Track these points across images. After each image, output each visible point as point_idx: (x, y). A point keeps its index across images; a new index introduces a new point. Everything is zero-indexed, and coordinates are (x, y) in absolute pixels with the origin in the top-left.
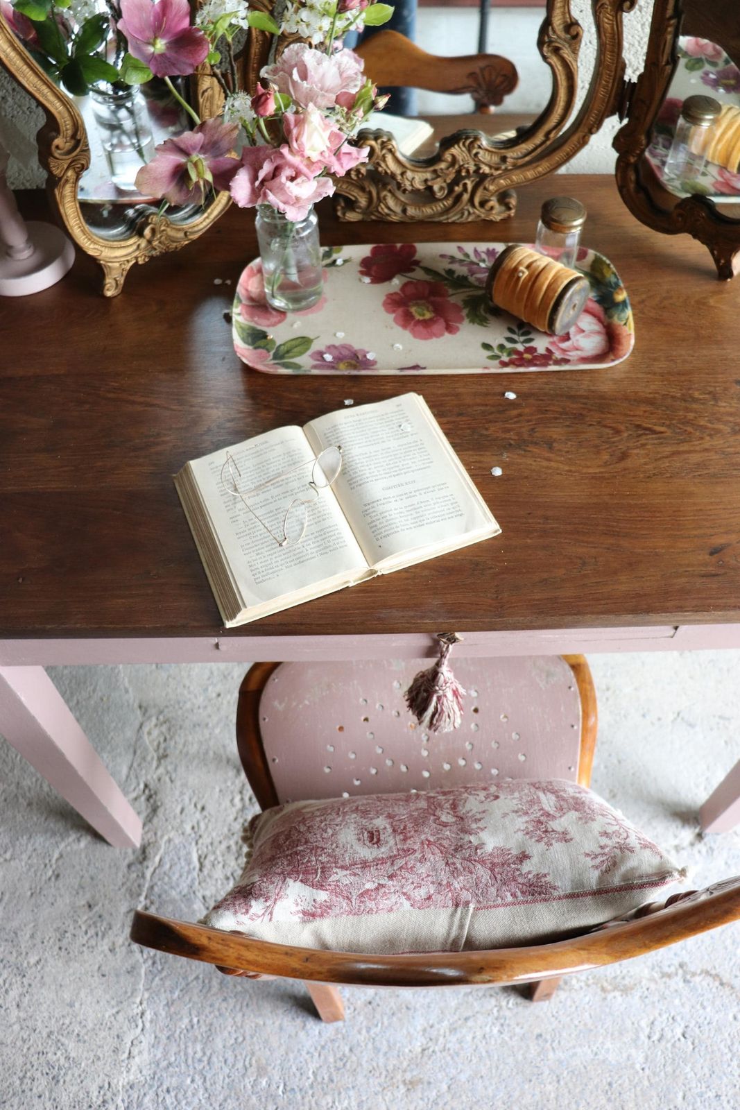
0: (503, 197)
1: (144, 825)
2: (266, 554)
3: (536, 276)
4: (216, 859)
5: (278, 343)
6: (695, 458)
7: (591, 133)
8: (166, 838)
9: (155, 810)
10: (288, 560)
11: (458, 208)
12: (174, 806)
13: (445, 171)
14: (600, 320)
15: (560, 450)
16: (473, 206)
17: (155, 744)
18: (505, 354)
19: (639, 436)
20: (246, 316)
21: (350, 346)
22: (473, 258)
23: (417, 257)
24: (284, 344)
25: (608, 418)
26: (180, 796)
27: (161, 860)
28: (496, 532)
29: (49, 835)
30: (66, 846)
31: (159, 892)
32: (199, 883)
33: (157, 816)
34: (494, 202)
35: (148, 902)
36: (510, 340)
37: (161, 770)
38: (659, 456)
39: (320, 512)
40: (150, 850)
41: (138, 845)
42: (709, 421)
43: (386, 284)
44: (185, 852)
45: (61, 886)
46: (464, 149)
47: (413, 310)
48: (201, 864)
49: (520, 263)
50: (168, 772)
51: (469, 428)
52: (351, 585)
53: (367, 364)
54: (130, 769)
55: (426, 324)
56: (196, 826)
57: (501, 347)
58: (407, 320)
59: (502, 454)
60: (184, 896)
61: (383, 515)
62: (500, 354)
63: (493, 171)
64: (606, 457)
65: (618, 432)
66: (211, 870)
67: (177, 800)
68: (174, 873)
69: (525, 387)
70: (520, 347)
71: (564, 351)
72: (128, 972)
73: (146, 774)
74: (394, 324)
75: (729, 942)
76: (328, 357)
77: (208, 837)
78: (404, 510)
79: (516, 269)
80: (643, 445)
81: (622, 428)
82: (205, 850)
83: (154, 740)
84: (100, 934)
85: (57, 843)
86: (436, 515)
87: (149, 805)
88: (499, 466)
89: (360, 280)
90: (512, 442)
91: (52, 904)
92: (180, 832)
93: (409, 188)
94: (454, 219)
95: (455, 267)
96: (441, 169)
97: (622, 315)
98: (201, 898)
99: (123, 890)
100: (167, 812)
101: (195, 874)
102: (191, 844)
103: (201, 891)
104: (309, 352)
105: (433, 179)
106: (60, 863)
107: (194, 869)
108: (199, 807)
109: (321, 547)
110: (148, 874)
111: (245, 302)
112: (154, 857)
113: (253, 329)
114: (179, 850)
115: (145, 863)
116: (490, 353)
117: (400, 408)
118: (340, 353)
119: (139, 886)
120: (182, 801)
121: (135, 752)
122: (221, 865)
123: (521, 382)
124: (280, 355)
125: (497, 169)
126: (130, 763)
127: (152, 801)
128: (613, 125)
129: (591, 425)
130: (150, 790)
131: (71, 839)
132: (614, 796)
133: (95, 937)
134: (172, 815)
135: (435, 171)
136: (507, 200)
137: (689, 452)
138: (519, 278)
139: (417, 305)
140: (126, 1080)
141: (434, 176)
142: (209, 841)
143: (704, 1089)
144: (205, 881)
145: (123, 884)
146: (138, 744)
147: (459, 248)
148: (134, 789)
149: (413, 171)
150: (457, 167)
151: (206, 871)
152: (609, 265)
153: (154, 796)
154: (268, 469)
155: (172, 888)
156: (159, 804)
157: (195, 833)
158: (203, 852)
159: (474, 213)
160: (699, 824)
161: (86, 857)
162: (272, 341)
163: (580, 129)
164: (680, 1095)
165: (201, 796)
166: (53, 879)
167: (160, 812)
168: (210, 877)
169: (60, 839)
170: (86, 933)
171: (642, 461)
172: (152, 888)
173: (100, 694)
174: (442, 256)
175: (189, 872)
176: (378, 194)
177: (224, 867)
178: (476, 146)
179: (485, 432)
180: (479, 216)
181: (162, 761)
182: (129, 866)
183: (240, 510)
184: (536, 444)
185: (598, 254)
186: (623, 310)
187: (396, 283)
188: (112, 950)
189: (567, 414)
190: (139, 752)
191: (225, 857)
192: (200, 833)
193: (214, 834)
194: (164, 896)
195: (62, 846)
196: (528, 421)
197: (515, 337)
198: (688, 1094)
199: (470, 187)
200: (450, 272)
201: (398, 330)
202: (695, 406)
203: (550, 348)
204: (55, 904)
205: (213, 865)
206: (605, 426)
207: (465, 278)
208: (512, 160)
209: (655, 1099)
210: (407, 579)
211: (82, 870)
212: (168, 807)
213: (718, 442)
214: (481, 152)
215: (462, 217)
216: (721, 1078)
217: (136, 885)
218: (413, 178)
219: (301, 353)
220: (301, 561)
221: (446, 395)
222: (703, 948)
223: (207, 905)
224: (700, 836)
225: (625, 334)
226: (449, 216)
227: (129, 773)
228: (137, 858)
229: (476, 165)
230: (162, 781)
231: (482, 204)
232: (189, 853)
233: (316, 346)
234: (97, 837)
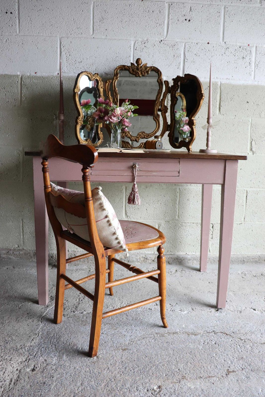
29: (19, 302)
45: (20, 310)
46: (142, 133)
75: (228, 327)
84: (30, 318)
96: (138, 137)
106: (21, 306)
128: (167, 133)
131: (26, 303)
150: (141, 136)
161: (30, 306)
163: (162, 133)
169: (23, 303)
170: (26, 318)
188: (33, 321)
204: (18, 313)
208: (150, 135)
214: (145, 134)
224: (217, 310)
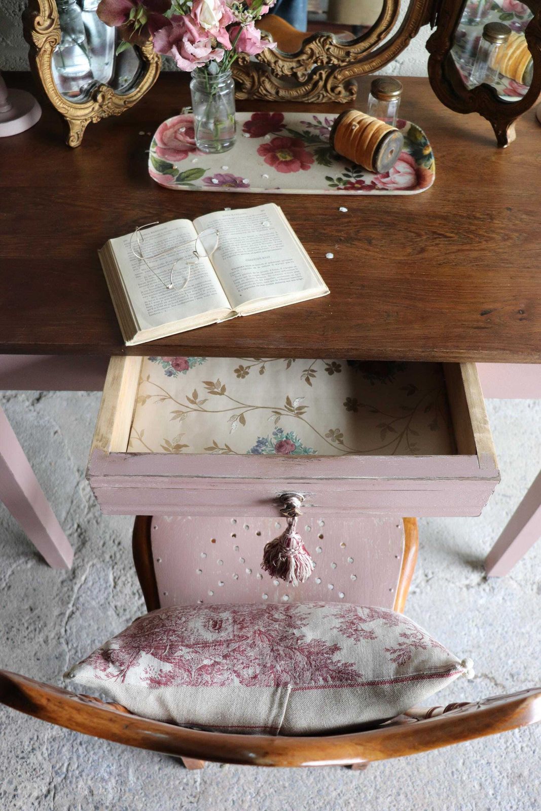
0: (348, 85)
1: (75, 554)
2: (159, 297)
3: (364, 128)
4: (126, 580)
5: (181, 171)
6: (474, 254)
7: (411, 37)
8: (90, 563)
9: (84, 543)
10: (174, 302)
11: (316, 92)
12: (98, 541)
13: (306, 61)
14: (411, 166)
15: (376, 245)
16: (327, 91)
17: (88, 497)
18: (342, 184)
19: (435, 238)
20: (159, 154)
21: (232, 175)
22: (324, 124)
23: (284, 122)
24: (185, 172)
25: (413, 227)
26: (103, 534)
27: (86, 579)
28: (326, 292)
29: (5, 558)
30: (17, 566)
31: (83, 602)
32: (113, 597)
33: (85, 548)
34: (341, 88)
35: (75, 609)
36: (345, 175)
37: (91, 515)
38: (448, 252)
39: (199, 272)
40: (78, 572)
41: (70, 566)
42: (486, 232)
43: (261, 138)
44: (104, 574)
45: (11, 594)
46: (319, 44)
47: (279, 155)
48: (116, 584)
49: (353, 120)
50: (95, 517)
51: (312, 229)
52: (218, 321)
53: (242, 185)
54: (68, 513)
55: (287, 163)
56: (113, 555)
57: (339, 180)
58: (273, 161)
59: (334, 245)
60: (101, 605)
61: (245, 276)
62: (338, 183)
63: (340, 63)
64: (409, 250)
65: (419, 235)
66: (122, 587)
67: (100, 537)
68: (95, 589)
69: (355, 205)
70: (353, 180)
71: (384, 183)
72: (57, 658)
73: (79, 518)
74: (264, 163)
75: (502, 655)
76: (215, 181)
77: (121, 564)
78: (259, 274)
79: (350, 124)
80: (437, 244)
81: (423, 233)
82: (119, 573)
83: (86, 495)
84: (38, 629)
85: (10, 564)
86: (283, 278)
87: (80, 540)
88: (332, 253)
89: (243, 135)
90: (342, 238)
91: (4, 607)
92: (101, 559)
93: (280, 73)
94: (312, 100)
95: (311, 130)
96: (303, 60)
97: (428, 163)
98: (114, 607)
99: (57, 599)
100: (93, 545)
101: (110, 590)
102: (108, 568)
103: (114, 602)
104: (202, 178)
105: (297, 67)
106: (12, 578)
107: (110, 586)
108: (116, 542)
109: (198, 294)
110: (76, 588)
111: (160, 144)
112: (81, 576)
113: (164, 162)
114: (100, 573)
115: (74, 581)
116: (331, 183)
117: (264, 212)
118: (224, 179)
119: (69, 596)
120: (104, 537)
121: (72, 502)
122: (130, 584)
123: (352, 202)
124: (181, 179)
125: (343, 61)
126: (68, 509)
127: (82, 537)
129: (400, 230)
130: (81, 529)
131: (21, 561)
132: (423, 547)
133: (34, 632)
134: (96, 548)
135: (299, 62)
136: (351, 87)
137: (471, 250)
138: (352, 130)
139: (282, 152)
140: (50, 735)
141: (298, 65)
142: (122, 566)
143: (478, 758)
144: (117, 595)
145: (57, 595)
146: (75, 496)
147: (314, 117)
148: (70, 528)
149: (283, 60)
150: (314, 58)
151: (118, 588)
152: (420, 131)
153: (84, 534)
154: (165, 245)
155: (93, 599)
156: (87, 539)
157: (112, 561)
158: (117, 574)
159: (327, 96)
160: (484, 569)
161: (31, 575)
162: (177, 170)
163: (403, 33)
164: (461, 761)
165: (118, 534)
166: (6, 589)
167: (88, 545)
168: (121, 592)
169: (13, 561)
170: (27, 628)
171: (435, 254)
172: (78, 598)
173: (49, 460)
174: (303, 122)
175: (106, 588)
176: (259, 79)
177: (132, 585)
178: (328, 42)
179: (323, 231)
180: (330, 99)
181: (92, 509)
182: (62, 582)
183: (143, 270)
184: (360, 240)
185: (413, 124)
186: (428, 160)
187: (268, 138)
188: (46, 642)
189: (383, 222)
190: (75, 502)
191: (133, 579)
192: (116, 561)
193: (126, 562)
194: (86, 605)
195: (14, 566)
196: (355, 226)
197: (350, 174)
198: (467, 762)
199: (324, 76)
200: (307, 133)
201: (267, 167)
202: (476, 222)
203: (374, 181)
204: (6, 608)
205: (124, 584)
206: (410, 231)
207: (317, 137)
208: (354, 55)
209: (443, 764)
210: (260, 320)
211: (28, 584)
212: (93, 541)
213: (491, 245)
214: (332, 48)
215: (318, 99)
216: (491, 751)
217: (66, 595)
218: (283, 66)
219: (196, 178)
220: (182, 302)
221: (297, 208)
222: (483, 659)
223: (118, 612)
224: (485, 579)
225: (428, 175)
226: (309, 98)
227: (67, 517)
228: (68, 577)
229: (328, 57)
230: (90, 523)
231: (333, 89)
232: (106, 575)
233: (207, 175)
234: (41, 560)
